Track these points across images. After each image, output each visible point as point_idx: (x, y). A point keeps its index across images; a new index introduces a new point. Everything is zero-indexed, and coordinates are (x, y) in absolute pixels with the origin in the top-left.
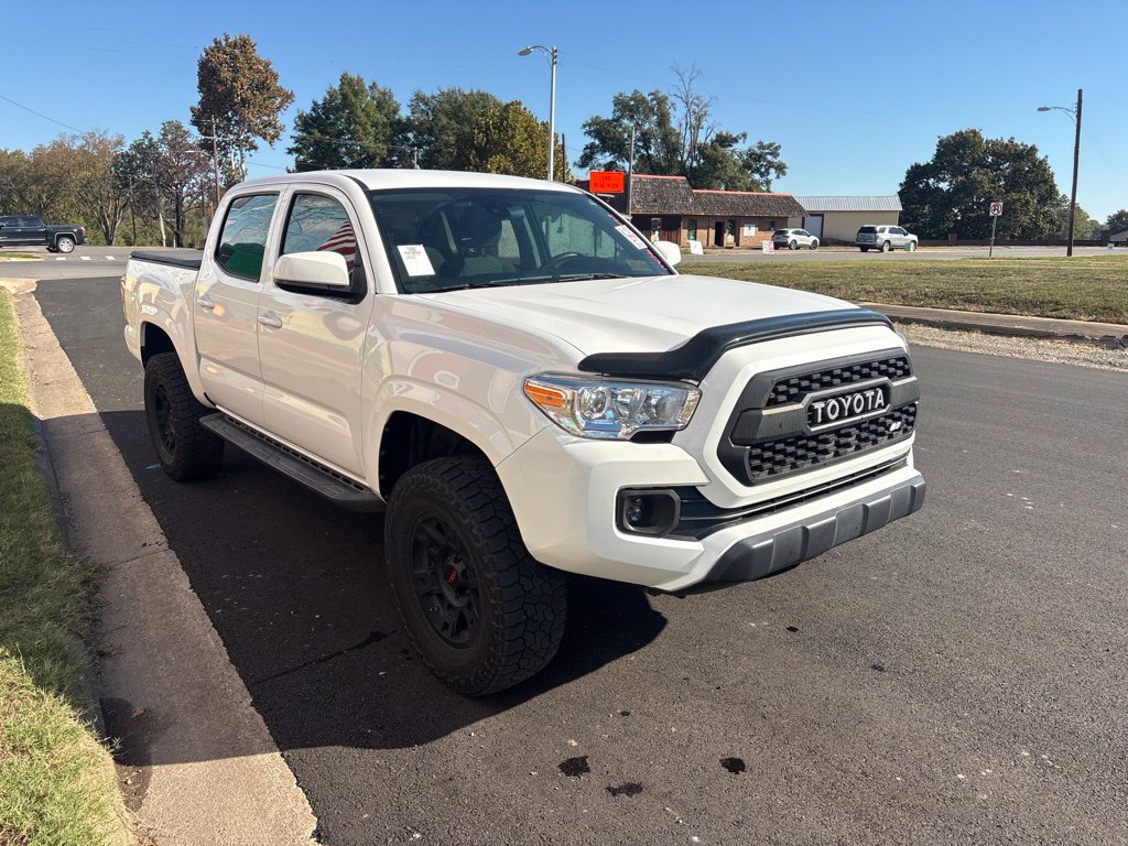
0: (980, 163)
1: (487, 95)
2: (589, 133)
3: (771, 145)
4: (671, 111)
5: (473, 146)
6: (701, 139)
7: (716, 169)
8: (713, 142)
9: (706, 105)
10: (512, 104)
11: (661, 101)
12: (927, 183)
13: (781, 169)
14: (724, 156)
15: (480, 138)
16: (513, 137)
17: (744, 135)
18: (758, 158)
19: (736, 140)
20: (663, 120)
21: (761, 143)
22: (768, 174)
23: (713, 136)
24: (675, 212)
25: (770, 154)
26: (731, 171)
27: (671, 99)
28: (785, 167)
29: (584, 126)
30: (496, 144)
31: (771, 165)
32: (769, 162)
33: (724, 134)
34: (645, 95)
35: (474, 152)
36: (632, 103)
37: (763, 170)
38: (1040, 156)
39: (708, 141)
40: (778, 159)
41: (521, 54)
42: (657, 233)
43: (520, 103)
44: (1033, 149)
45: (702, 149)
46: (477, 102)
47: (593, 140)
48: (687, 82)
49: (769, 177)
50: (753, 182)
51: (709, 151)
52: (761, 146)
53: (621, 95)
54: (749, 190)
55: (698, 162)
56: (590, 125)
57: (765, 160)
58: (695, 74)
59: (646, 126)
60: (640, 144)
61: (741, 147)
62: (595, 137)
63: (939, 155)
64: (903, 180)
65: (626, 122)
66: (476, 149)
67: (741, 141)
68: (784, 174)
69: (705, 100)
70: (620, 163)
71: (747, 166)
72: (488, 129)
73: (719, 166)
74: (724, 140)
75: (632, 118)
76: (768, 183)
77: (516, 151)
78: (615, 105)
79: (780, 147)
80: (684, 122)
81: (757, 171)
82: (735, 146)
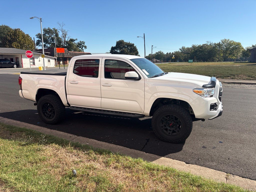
0: (124, 47)
1: (7, 26)
2: (38, 37)
3: (82, 42)
4: (58, 33)
5: (7, 40)
6: (66, 40)
7: (71, 47)
8: (69, 40)
9: (67, 32)
10: (18, 29)
11: (56, 31)
12: (115, 51)
13: (85, 47)
14: (73, 44)
15: (9, 38)
16: (19, 37)
17: (77, 39)
18: (80, 44)
19: (75, 40)
20: (57, 35)
21: (80, 41)
22: (83, 48)
23: (69, 39)
24: (65, 57)
25: (83, 44)
26: (75, 47)
27: (58, 30)
28: (86, 47)
29: (36, 35)
30: (14, 39)
31: (83, 46)
32: (83, 45)
33: (72, 39)
34: (52, 29)
35: (7, 41)
36: (48, 30)
37: (82, 47)
38: (135, 46)
39: (68, 40)
40: (85, 45)
41: (30, 18)
42: (62, 61)
43: (20, 29)
44: (133, 44)
45: (67, 42)
46: (5, 28)
47: (39, 39)
48: (62, 26)
49: (83, 49)
50: (80, 50)
51: (69, 43)
52: (80, 42)
53: (45, 28)
54: (79, 51)
55: (66, 45)
56: (38, 35)
57: (82, 45)
58: (63, 25)
59: (53, 36)
60: (51, 40)
61: (76, 42)
62: (40, 38)
63: (117, 45)
64: (110, 50)
65: (47, 35)
66: (8, 40)
67: (76, 41)
68: (86, 48)
69: (66, 31)
70: (47, 45)
71: (78, 46)
72: (11, 35)
73: (72, 46)
74: (72, 40)
75: (48, 34)
76: (83, 50)
77: (20, 41)
78: (44, 31)
79: (85, 42)
80: (62, 36)
81: (80, 47)
82: (75, 42)
